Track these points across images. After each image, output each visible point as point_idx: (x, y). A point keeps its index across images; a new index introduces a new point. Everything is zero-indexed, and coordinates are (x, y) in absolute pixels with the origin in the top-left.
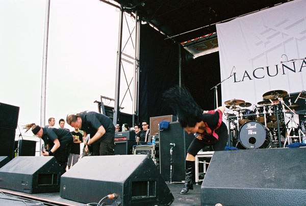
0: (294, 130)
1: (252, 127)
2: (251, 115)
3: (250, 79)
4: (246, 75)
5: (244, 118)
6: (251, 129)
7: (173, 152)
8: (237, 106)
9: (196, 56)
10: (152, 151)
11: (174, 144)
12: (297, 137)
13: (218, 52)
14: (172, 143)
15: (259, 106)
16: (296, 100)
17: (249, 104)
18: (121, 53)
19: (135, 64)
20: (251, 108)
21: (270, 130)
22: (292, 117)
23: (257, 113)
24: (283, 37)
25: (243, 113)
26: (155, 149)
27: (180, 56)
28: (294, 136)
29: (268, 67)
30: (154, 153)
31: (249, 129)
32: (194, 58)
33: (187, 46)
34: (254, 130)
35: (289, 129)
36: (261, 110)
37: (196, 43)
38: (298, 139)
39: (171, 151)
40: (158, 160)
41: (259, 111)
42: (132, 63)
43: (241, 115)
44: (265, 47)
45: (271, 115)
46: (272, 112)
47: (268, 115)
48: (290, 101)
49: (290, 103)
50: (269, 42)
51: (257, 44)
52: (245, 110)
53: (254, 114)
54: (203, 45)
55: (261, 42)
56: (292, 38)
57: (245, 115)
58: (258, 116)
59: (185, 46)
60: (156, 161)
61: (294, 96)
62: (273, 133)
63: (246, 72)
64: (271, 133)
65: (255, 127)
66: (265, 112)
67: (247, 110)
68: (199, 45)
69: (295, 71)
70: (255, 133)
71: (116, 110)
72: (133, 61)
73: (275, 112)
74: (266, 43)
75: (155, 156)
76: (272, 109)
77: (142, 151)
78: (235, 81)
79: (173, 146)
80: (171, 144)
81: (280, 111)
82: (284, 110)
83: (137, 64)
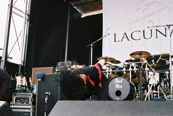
0: (154, 86)
1: (119, 82)
2: (119, 71)
3: (128, 40)
4: (125, 36)
5: (113, 73)
6: (118, 83)
7: (47, 100)
8: (108, 62)
9: (84, 16)
10: (30, 98)
11: (50, 93)
12: (157, 92)
13: (102, 13)
14: (48, 92)
15: (126, 63)
16: (158, 61)
17: (118, 62)
18: (12, 6)
19: (24, 18)
20: (120, 65)
21: (135, 85)
22: (154, 75)
23: (124, 70)
24: (158, 6)
25: (113, 69)
26: (33, 97)
27: (69, 14)
28: (155, 91)
29: (144, 31)
30: (32, 101)
31: (116, 83)
32: (82, 17)
33: (76, 6)
34: (120, 84)
35: (150, 85)
36: (128, 67)
37: (85, 3)
38: (157, 94)
39: (46, 99)
40: (34, 107)
41: (126, 68)
42: (22, 17)
43: (111, 70)
44: (143, 13)
45: (135, 72)
46: (137, 70)
47: (133, 72)
48: (153, 61)
49: (153, 63)
50: (146, 9)
51: (137, 10)
52: (115, 66)
53: (122, 70)
54: (91, 6)
55: (140, 8)
56: (166, 7)
57: (114, 71)
58: (124, 72)
59: (74, 6)
60: (33, 108)
61: (157, 57)
62: (137, 88)
63: (125, 33)
64: (135, 88)
65: (121, 81)
66: (130, 69)
67: (116, 67)
68: (87, 6)
69: (166, 36)
70: (121, 87)
71: (3, 59)
72: (24, 15)
73: (139, 69)
74: (144, 10)
75: (32, 103)
76: (136, 67)
77: (21, 98)
78: (115, 41)
79: (48, 95)
80: (46, 93)
81: (143, 69)
82: (147, 69)
83: (27, 17)
